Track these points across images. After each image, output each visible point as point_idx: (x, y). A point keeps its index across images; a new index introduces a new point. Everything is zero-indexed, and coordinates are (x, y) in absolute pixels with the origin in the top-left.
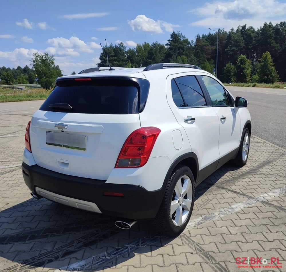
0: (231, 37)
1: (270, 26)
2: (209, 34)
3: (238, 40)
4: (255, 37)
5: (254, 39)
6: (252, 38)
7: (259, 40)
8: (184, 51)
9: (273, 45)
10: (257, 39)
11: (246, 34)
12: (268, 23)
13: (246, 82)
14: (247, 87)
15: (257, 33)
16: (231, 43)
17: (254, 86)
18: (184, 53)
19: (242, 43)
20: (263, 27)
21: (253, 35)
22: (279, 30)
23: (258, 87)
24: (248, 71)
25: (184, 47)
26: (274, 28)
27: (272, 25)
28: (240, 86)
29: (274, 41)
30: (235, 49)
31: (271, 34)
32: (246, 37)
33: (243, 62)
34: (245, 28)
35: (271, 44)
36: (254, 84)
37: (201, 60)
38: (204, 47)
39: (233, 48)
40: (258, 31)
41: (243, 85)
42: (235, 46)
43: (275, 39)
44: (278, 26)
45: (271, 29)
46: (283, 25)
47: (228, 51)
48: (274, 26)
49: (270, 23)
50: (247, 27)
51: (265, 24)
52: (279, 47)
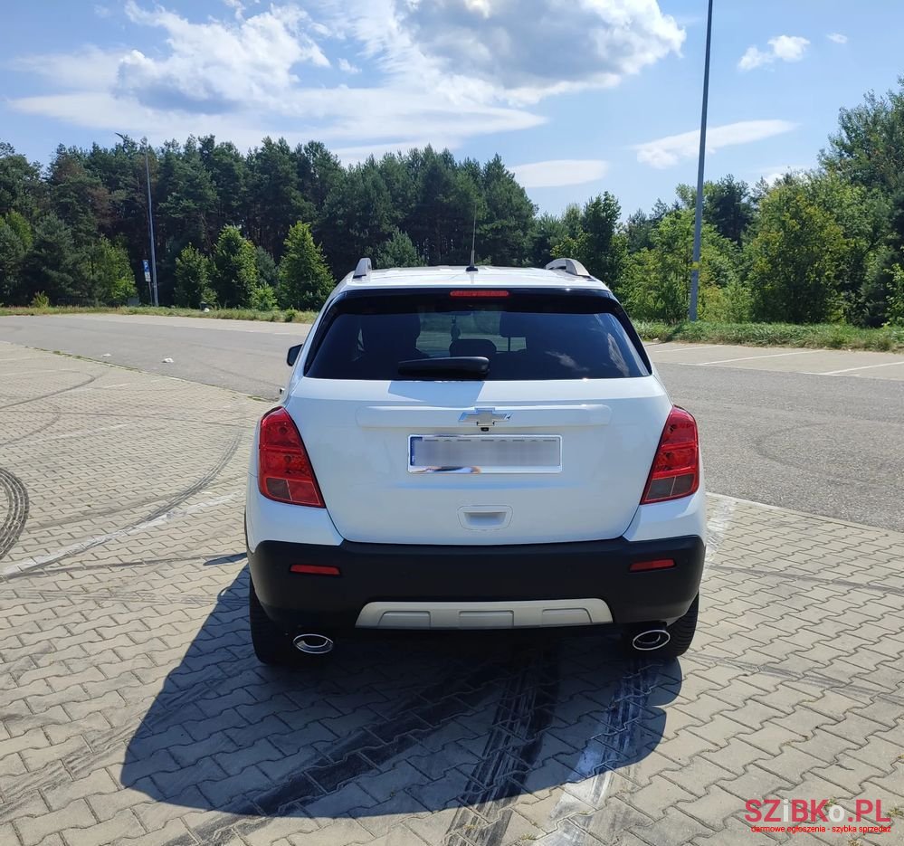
0: (172, 169)
1: (283, 149)
2: (93, 147)
3: (198, 181)
4: (246, 176)
5: (242, 181)
6: (237, 178)
7: (257, 186)
8: (14, 195)
9: (298, 204)
10: (251, 181)
11: (217, 165)
12: (275, 140)
13: (247, 305)
14: (267, 320)
15: (248, 164)
16: (177, 184)
17: (289, 320)
18: (17, 202)
19: (210, 188)
20: (263, 149)
21: (239, 170)
22: (306, 161)
23: (304, 322)
24: (249, 274)
25: (14, 184)
26: (293, 157)
27: (288, 148)
28: (244, 319)
29: (298, 193)
30: (192, 205)
31: (288, 173)
32: (218, 171)
33: (232, 246)
34: (213, 146)
35: (293, 201)
36: (289, 311)
37: (80, 231)
38: (89, 190)
39: (184, 203)
40: (250, 157)
41: (252, 315)
42: (189, 195)
43: (301, 187)
44: (303, 151)
45: (287, 157)
46: (316, 150)
47: (169, 208)
48: (293, 150)
49: (281, 141)
50: (217, 143)
51: (268, 143)
52: (312, 212)
